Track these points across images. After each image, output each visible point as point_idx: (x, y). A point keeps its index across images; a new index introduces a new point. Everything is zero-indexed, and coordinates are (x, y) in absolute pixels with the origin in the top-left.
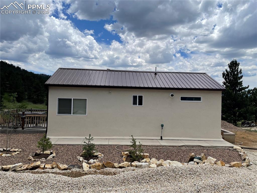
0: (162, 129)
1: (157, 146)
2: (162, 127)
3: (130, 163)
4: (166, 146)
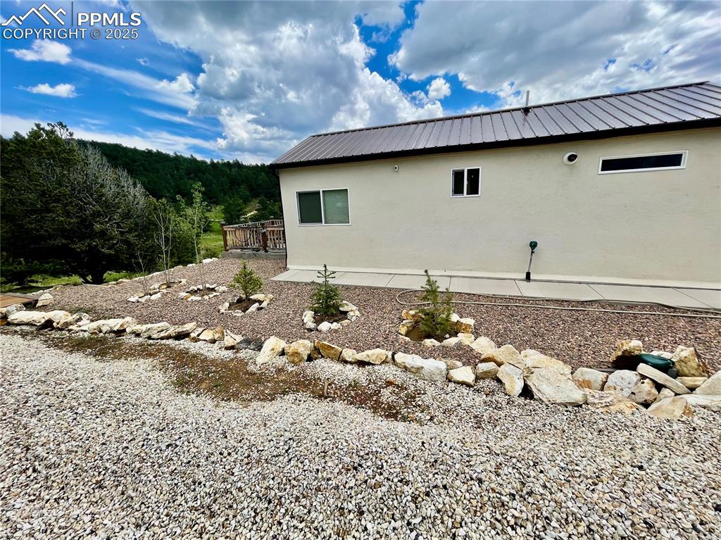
0: (532, 252)
1: (511, 299)
2: (532, 249)
3: (390, 354)
4: (536, 300)
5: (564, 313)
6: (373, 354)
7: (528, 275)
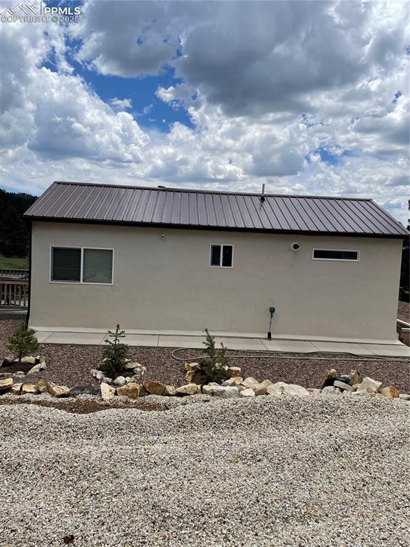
1: (260, 352)
2: (272, 314)
3: (199, 386)
4: (277, 353)
5: (296, 361)
6: (189, 387)
7: (269, 334)
